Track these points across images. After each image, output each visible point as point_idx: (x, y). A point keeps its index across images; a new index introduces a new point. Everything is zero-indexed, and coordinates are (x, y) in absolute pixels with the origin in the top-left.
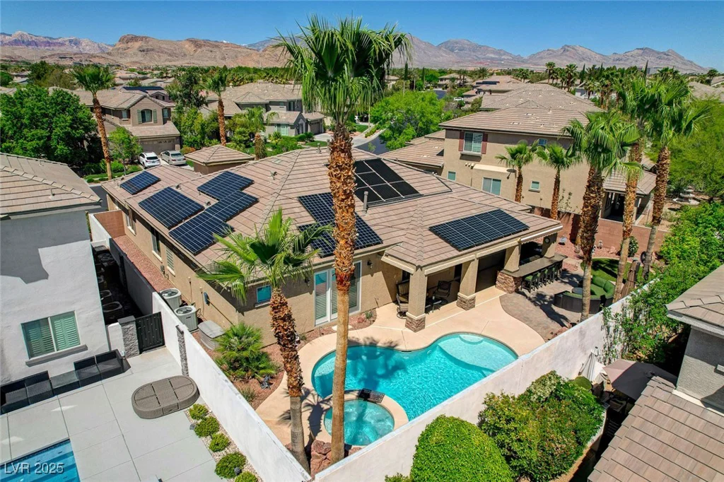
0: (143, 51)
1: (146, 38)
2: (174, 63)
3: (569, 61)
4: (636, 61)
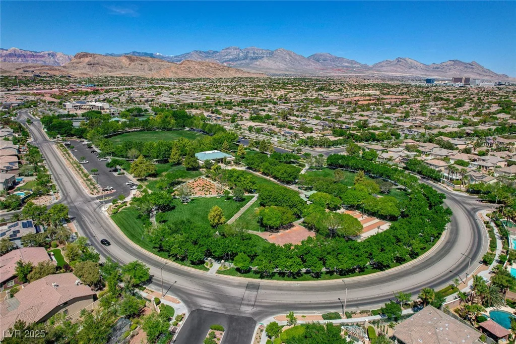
0: (91, 64)
2: (113, 74)
3: (402, 69)
4: (450, 69)
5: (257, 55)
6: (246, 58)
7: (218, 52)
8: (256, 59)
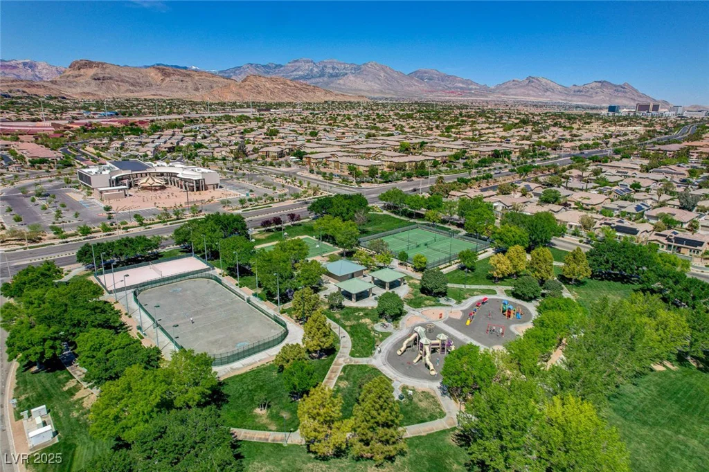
0: (99, 79)
1: (103, 64)
2: (136, 95)
3: (534, 91)
4: (596, 93)
5: (337, 71)
6: (322, 75)
7: (281, 66)
8: (337, 76)
